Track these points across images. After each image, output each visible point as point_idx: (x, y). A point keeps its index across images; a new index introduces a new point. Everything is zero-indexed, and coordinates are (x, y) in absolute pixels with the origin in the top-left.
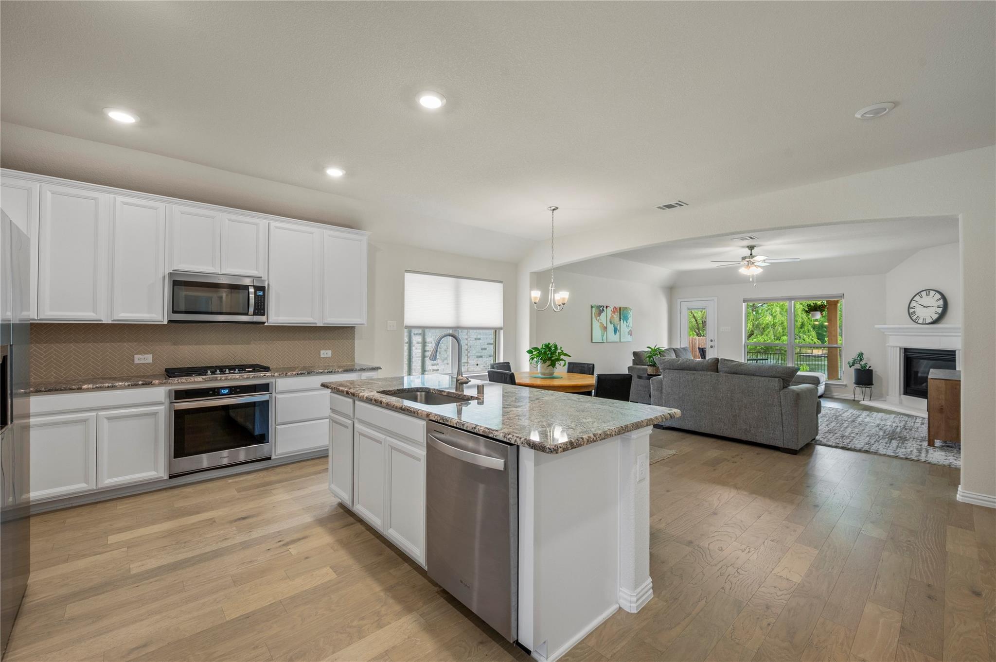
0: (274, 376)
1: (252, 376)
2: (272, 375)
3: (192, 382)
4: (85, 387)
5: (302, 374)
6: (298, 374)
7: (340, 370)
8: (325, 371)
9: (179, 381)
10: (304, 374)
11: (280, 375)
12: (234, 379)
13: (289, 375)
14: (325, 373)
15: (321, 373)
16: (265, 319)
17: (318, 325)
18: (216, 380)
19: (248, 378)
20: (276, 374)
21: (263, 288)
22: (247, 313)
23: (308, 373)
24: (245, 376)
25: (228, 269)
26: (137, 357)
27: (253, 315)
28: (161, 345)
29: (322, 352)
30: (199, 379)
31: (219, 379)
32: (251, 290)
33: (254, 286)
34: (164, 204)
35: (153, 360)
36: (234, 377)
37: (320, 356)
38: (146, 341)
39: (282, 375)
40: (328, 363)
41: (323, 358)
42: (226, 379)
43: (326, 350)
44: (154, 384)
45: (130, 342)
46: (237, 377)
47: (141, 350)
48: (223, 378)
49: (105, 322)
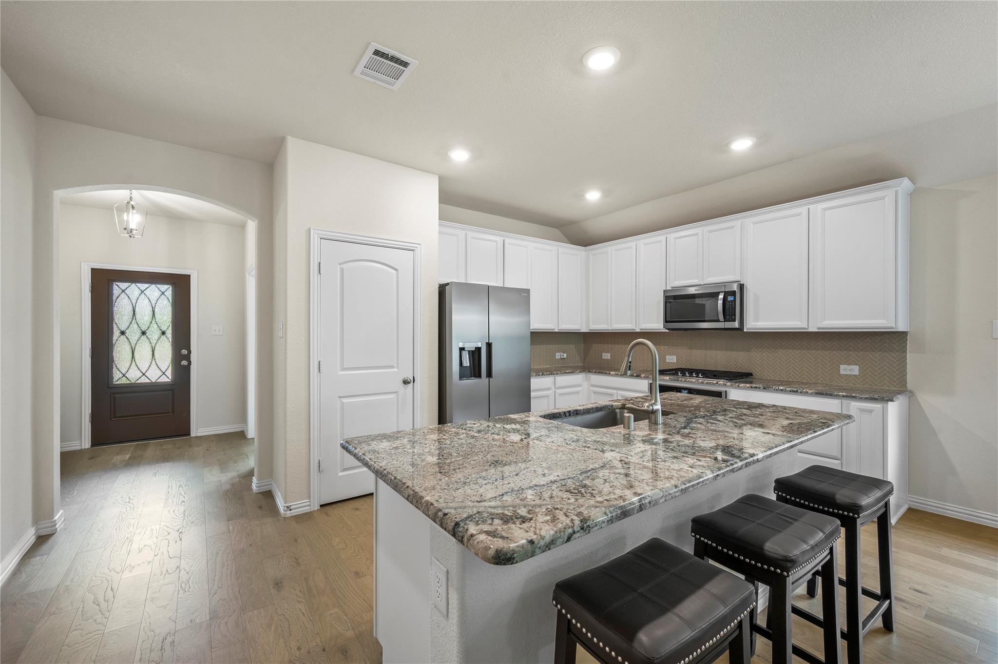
0: (726, 385)
1: (706, 381)
2: (724, 384)
4: (612, 373)
5: (756, 388)
6: (751, 387)
8: (787, 389)
10: (759, 388)
11: (732, 385)
12: (691, 382)
13: (742, 387)
15: (782, 390)
16: (736, 324)
17: (810, 330)
18: (678, 380)
19: (702, 383)
20: (729, 384)
21: (733, 293)
22: (719, 320)
23: (764, 388)
24: (701, 381)
25: (709, 279)
26: (668, 357)
27: (725, 321)
28: (681, 348)
29: (842, 367)
30: (667, 378)
31: (680, 380)
32: (721, 296)
33: (725, 292)
34: (665, 236)
35: (677, 361)
36: (691, 380)
37: (839, 372)
38: (673, 346)
39: (734, 386)
40: (853, 383)
41: (845, 375)
42: (685, 381)
43: (850, 364)
44: (641, 377)
45: (664, 345)
46: (694, 380)
47: (670, 352)
48: (683, 380)
49: (637, 331)
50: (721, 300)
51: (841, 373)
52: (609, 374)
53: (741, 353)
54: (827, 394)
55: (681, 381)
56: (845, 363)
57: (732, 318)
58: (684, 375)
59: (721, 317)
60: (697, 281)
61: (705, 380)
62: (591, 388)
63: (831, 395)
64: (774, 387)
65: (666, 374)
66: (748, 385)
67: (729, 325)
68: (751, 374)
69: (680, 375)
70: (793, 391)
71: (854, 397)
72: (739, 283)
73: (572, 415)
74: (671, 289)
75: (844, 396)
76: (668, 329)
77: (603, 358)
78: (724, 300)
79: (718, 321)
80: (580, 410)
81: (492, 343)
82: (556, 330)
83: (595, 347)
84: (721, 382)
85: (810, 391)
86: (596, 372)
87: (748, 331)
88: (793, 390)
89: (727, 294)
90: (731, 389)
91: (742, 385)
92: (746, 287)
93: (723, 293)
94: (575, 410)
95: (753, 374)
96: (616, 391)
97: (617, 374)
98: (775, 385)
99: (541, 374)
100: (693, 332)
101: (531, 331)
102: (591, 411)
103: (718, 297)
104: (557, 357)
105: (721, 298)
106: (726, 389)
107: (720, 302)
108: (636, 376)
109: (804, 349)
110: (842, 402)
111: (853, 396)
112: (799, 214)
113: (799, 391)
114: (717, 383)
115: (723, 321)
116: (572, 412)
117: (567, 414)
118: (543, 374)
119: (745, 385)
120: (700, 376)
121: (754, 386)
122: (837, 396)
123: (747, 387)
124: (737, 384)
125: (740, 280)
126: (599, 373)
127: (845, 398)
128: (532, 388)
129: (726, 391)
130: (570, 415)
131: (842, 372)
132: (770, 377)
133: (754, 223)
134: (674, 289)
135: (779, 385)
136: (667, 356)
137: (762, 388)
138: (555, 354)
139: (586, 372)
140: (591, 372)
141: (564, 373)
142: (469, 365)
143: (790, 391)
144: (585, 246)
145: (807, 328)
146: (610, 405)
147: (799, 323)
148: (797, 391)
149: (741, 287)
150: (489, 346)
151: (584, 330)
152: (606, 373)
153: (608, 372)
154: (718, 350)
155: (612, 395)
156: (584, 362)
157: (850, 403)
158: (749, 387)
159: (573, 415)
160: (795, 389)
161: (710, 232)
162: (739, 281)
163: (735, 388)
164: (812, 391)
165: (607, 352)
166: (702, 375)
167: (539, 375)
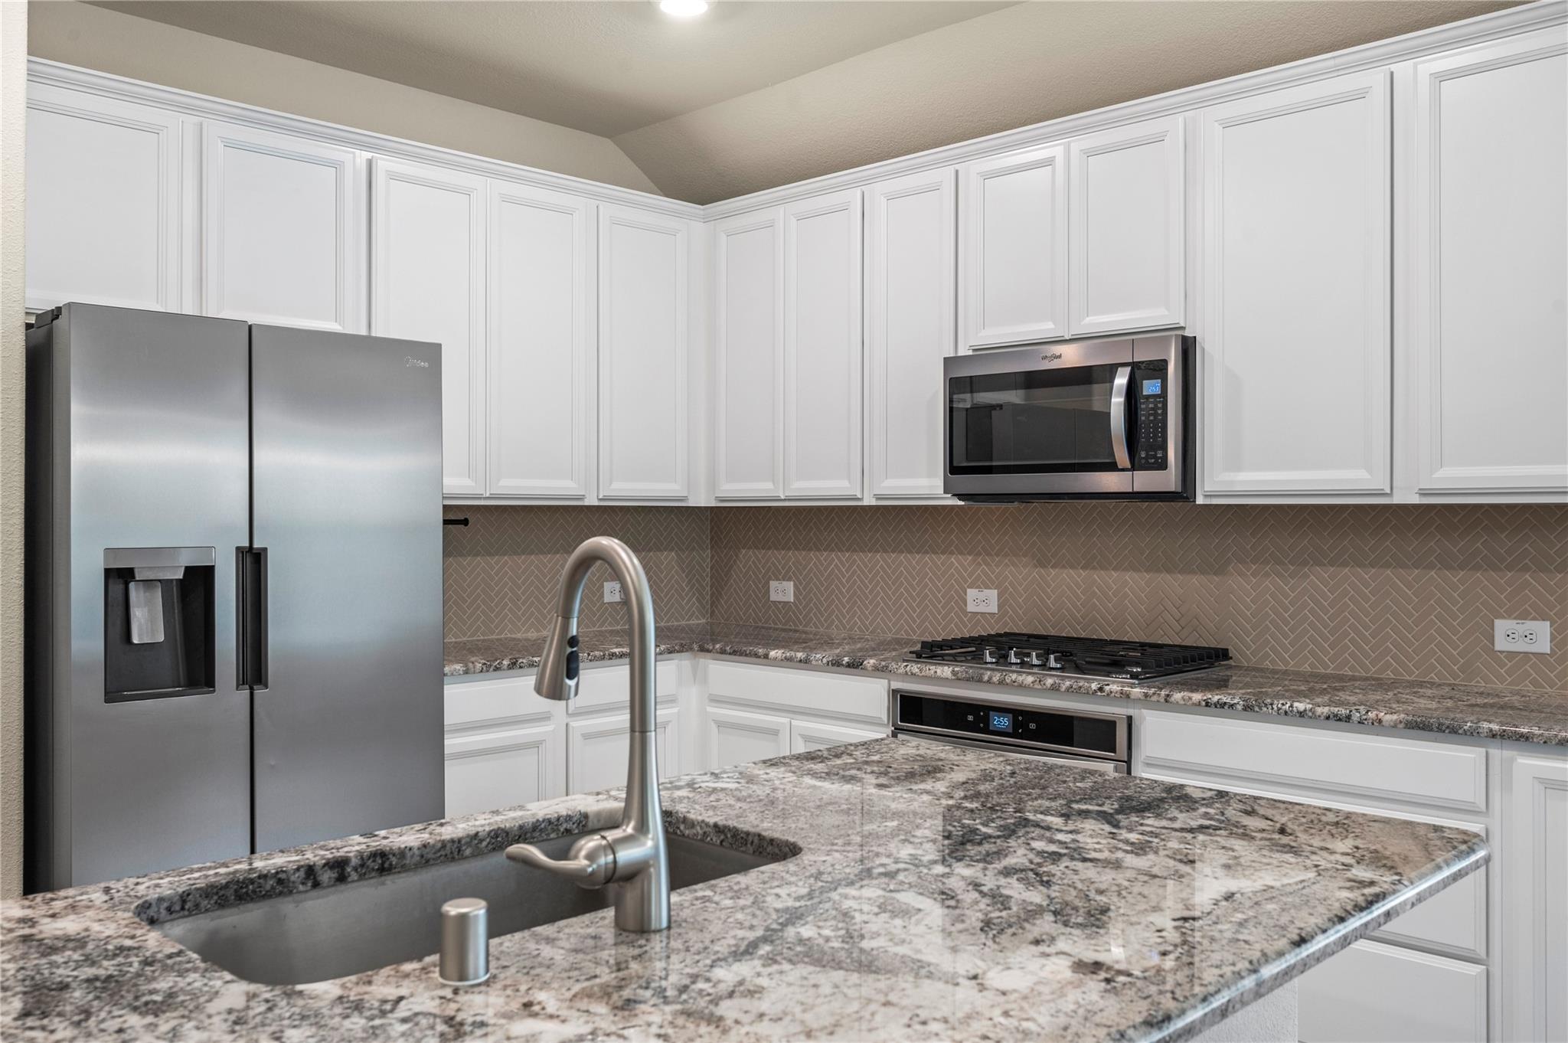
0: (1128, 696)
1: (1068, 683)
2: (1122, 692)
3: (930, 677)
4: (772, 654)
5: (1223, 705)
6: (1207, 704)
7: (1388, 718)
8: (1319, 710)
9: (908, 668)
10: (1232, 706)
11: (1146, 695)
14: (1315, 717)
15: (1301, 714)
16: (1168, 479)
17: (1397, 499)
18: (980, 681)
19: (1055, 688)
20: (1137, 692)
21: (1158, 369)
22: (1115, 464)
23: (1247, 708)
24: (1049, 681)
25: (1088, 320)
26: (972, 593)
27: (1133, 468)
28: (1014, 564)
29: (1502, 626)
30: (945, 671)
31: (986, 678)
32: (1121, 380)
33: (1135, 366)
34: (952, 169)
35: (1000, 607)
36: (1020, 678)
37: (1493, 644)
38: (989, 554)
39: (1155, 698)
40: (1534, 683)
41: (1511, 655)
42: (1001, 682)
43: (1524, 616)
44: (865, 669)
45: (961, 553)
46: (1030, 679)
47: (979, 577)
48: (996, 677)
49: (866, 503)
50: (1119, 395)
51: (1498, 646)
52: (766, 656)
53: (1195, 580)
54: (1440, 729)
55: (989, 681)
56: (1509, 615)
57: (1155, 456)
58: (1002, 659)
59: (1121, 455)
60: (1050, 325)
61: (1063, 678)
62: (709, 709)
63: (1454, 731)
64: (1278, 703)
65: (942, 657)
66: (1197, 697)
67: (1145, 481)
68: (1222, 655)
69: (989, 659)
70: (1338, 718)
71: (1526, 738)
72: (1180, 332)
73: (354, 876)
74: (970, 353)
75: (1493, 735)
76: (960, 496)
77: (773, 597)
78: (1132, 391)
79: (1112, 467)
80: (402, 853)
81: (265, 550)
82: (591, 501)
83: (749, 559)
84: (1115, 688)
85: (1388, 717)
86: (723, 652)
87: (1208, 501)
88: (1336, 716)
89: (1141, 371)
90: (1144, 711)
91: (1177, 696)
92: (1203, 350)
93: (1128, 370)
94: (374, 855)
95: (1232, 652)
96: (785, 720)
97: (789, 659)
98: (1278, 696)
99: (506, 662)
100: (1051, 505)
101: (448, 502)
102: (468, 852)
103: (1112, 381)
104: (608, 598)
105: (1121, 386)
106: (1130, 712)
107: (1118, 402)
108: (849, 665)
109: (1387, 565)
110: (1487, 753)
111: (1522, 736)
112: (1360, 95)
113: (1356, 716)
114: (1101, 689)
115: (1129, 466)
116: (354, 862)
117: (326, 877)
118: (513, 665)
119: (1187, 694)
120: (1053, 664)
121: (1216, 698)
122: (1472, 736)
123: (1194, 704)
124: (1163, 693)
125: (1182, 325)
126: (734, 653)
127: (1498, 741)
128: (448, 720)
129: (1130, 719)
130: (342, 879)
131: (1501, 644)
132: (1286, 663)
133: (1228, 125)
134: (982, 354)
135: (1299, 695)
136: (969, 591)
137: (1239, 707)
138: (602, 586)
139: (691, 649)
140: (708, 651)
141: (603, 658)
142: (161, 638)
143: (1328, 718)
144: (702, 200)
145: (1388, 491)
146: (569, 818)
147: (1363, 474)
148: (1348, 718)
149: (1188, 348)
150: (253, 561)
151: (701, 499)
152: (756, 656)
153: (761, 651)
154: (1126, 570)
155: (774, 733)
156: (713, 612)
157: (1512, 760)
158: (1199, 704)
159: (362, 877)
160: (1343, 711)
161: (1090, 153)
162: (1183, 328)
163: (1156, 706)
164: (1395, 717)
165: (786, 578)
166: (1056, 660)
167: (497, 669)
